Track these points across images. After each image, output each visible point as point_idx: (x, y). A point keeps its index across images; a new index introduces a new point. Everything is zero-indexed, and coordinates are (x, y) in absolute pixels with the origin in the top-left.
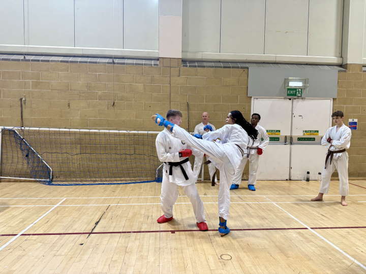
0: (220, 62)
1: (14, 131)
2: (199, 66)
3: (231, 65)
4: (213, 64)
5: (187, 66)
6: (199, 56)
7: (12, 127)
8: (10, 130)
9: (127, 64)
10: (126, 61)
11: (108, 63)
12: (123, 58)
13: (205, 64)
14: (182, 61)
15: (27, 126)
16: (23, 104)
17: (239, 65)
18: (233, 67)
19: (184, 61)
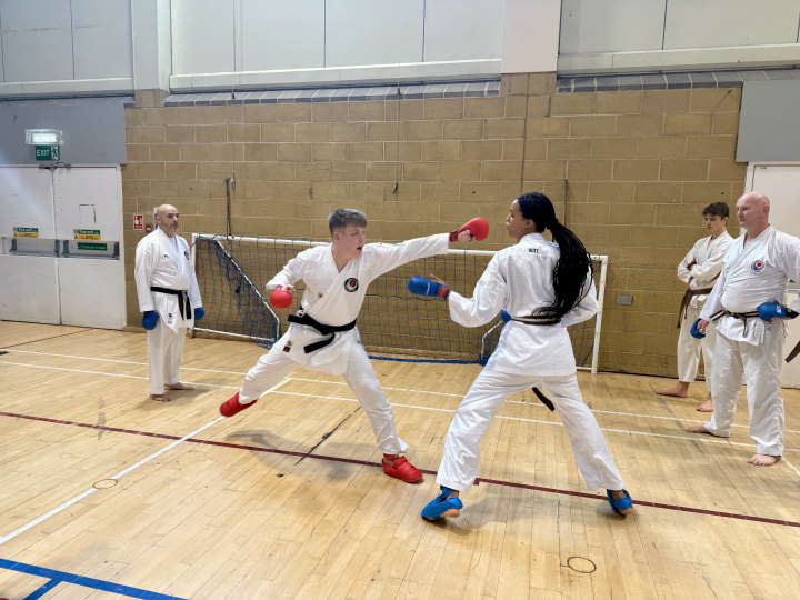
0: (660, 73)
1: (216, 243)
2: (599, 89)
3: (691, 79)
4: (641, 81)
5: (569, 90)
6: (604, 63)
7: (212, 236)
8: (209, 241)
9: (428, 96)
10: (427, 90)
11: (389, 97)
12: (422, 83)
13: (619, 82)
14: (558, 78)
15: (238, 235)
16: (231, 190)
17: (716, 78)
18: (696, 85)
19: (562, 78)
